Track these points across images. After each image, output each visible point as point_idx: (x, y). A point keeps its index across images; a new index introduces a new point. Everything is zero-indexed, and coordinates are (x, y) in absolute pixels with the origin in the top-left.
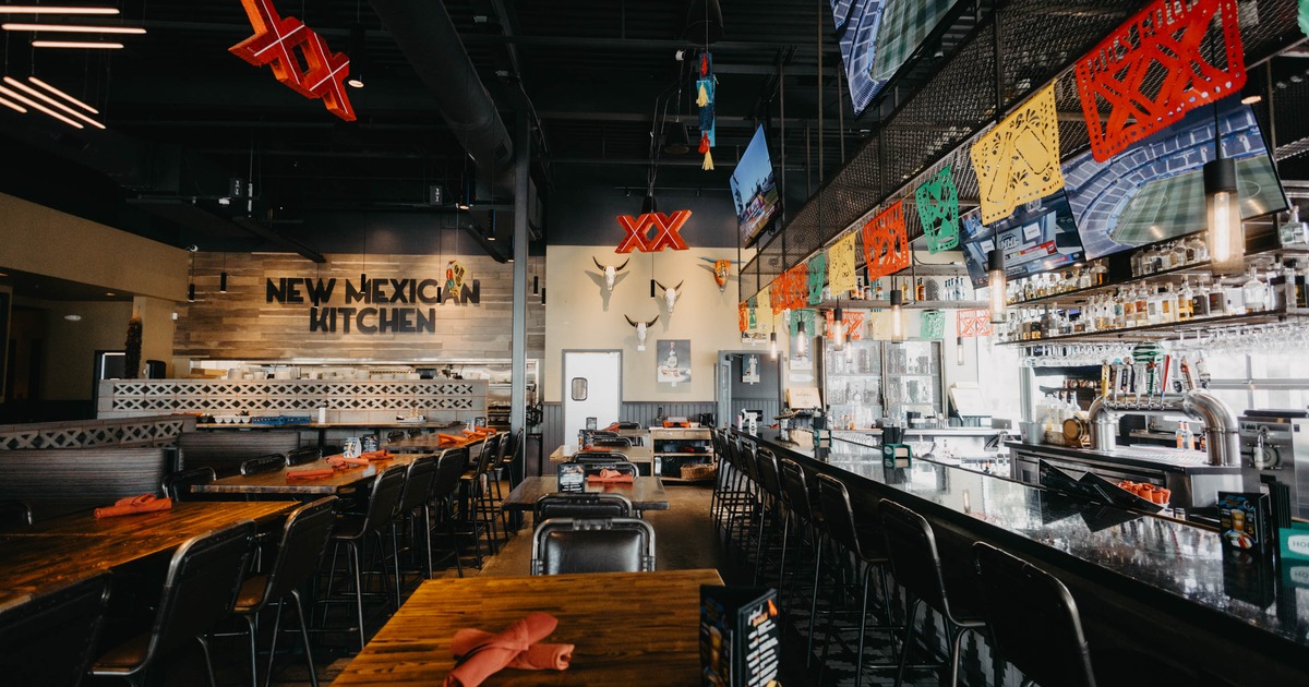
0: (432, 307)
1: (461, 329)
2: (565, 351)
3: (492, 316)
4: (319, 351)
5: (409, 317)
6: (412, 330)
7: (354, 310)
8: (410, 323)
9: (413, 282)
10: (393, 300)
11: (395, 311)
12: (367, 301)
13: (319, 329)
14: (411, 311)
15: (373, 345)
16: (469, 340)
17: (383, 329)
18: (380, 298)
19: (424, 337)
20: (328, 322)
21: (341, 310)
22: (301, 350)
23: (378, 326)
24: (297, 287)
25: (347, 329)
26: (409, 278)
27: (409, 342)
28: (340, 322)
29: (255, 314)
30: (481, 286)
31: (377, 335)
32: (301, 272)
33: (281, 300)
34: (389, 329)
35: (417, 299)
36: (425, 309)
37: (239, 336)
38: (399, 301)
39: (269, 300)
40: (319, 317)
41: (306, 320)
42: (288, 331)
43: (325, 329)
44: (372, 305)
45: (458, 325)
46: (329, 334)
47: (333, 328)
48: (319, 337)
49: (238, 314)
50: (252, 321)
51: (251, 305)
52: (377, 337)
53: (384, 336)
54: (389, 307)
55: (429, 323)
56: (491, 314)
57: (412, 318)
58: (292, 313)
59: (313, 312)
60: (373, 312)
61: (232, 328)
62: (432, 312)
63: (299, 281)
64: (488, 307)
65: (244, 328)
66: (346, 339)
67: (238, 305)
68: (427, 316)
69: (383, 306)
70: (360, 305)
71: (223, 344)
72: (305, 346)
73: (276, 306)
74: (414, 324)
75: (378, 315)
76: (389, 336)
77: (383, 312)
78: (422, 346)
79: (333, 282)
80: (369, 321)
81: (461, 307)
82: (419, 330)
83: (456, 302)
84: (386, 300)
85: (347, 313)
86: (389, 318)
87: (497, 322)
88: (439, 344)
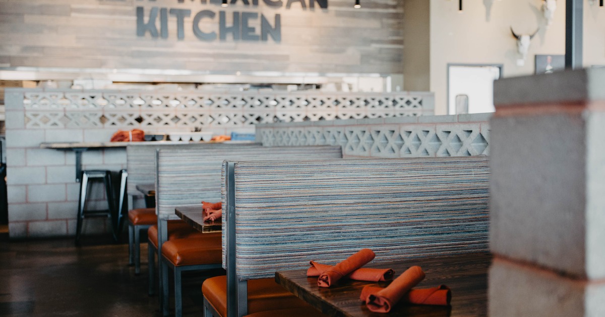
0: (279, 11)
1: (309, 38)
2: (449, 65)
3: (341, 25)
4: (150, 61)
5: (252, 23)
6: (255, 38)
7: (187, 12)
8: (253, 29)
11: (236, 15)
12: (204, 1)
13: (148, 34)
14: (254, 15)
15: (214, 56)
16: (317, 51)
17: (222, 37)
19: (268, 47)
20: (158, 24)
21: (173, 11)
22: (127, 60)
23: (217, 32)
25: (180, 35)
27: (253, 53)
28: (172, 25)
29: (66, 12)
31: (217, 43)
34: (229, 37)
36: (270, 13)
37: (47, 40)
40: (146, 19)
41: (131, 22)
42: (109, 35)
43: (155, 35)
44: (209, 7)
45: (307, 34)
46: (160, 41)
47: (164, 33)
48: (148, 44)
49: (42, 10)
50: (62, 20)
52: (217, 46)
53: (224, 44)
55: (272, 31)
56: (341, 23)
57: (256, 24)
58: (113, 12)
59: (140, 11)
60: (211, 14)
62: (278, 17)
64: (339, 14)
65: (52, 29)
66: (181, 47)
68: (272, 22)
69: (222, 8)
70: (195, 6)
71: (26, 49)
72: (133, 55)
74: (258, 31)
75: (217, 18)
76: (230, 45)
77: (222, 14)
78: (268, 57)
80: (207, 25)
81: (308, 13)
82: (264, 37)
83: (304, 6)
85: (180, 15)
86: (229, 23)
87: (347, 31)
88: (286, 57)
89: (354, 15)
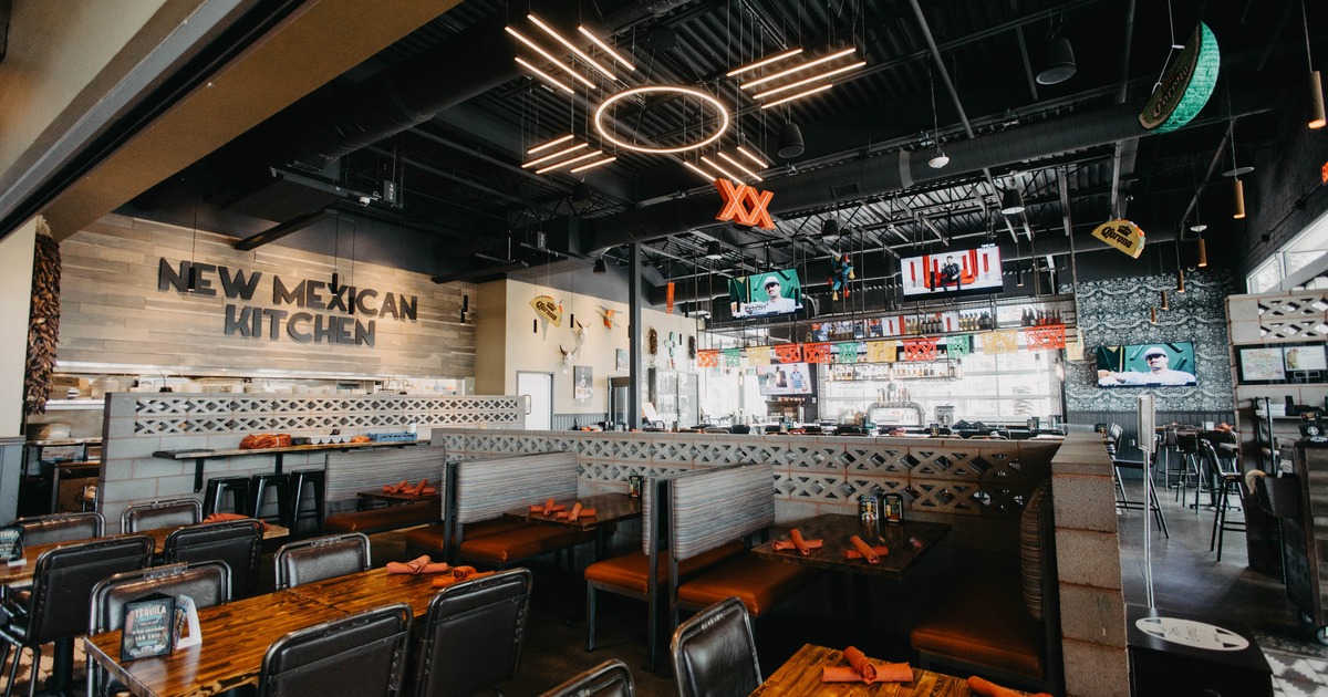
0: (373, 319)
1: (399, 344)
2: (519, 372)
3: (427, 334)
4: (238, 359)
5: (347, 328)
6: (350, 342)
7: (285, 314)
8: (349, 333)
9: (353, 290)
10: (331, 307)
11: (332, 319)
12: (300, 304)
13: (238, 333)
14: (350, 321)
15: (308, 356)
16: (405, 355)
17: (318, 339)
18: (314, 301)
19: (362, 351)
20: (250, 323)
21: (266, 312)
22: (211, 357)
23: (313, 334)
24: (205, 275)
25: (274, 334)
26: (350, 285)
27: (347, 355)
28: (266, 324)
29: (141, 304)
30: (418, 303)
31: (312, 344)
32: (211, 257)
33: (181, 289)
34: (325, 339)
35: (357, 309)
36: (365, 320)
37: (110, 332)
38: (337, 308)
39: (162, 285)
40: (237, 318)
41: (219, 319)
42: (191, 331)
43: (244, 333)
44: (306, 310)
45: (397, 341)
46: (251, 340)
47: (256, 332)
48: (236, 342)
49: (106, 300)
50: (132, 313)
51: (130, 292)
52: (311, 347)
53: (319, 346)
54: (326, 314)
55: (364, 336)
56: (427, 332)
57: (350, 328)
58: (199, 308)
59: (230, 310)
60: (308, 317)
61: (100, 321)
62: (372, 324)
63: (211, 268)
64: (425, 325)
65: (117, 321)
66: (273, 346)
67: (110, 289)
68: (366, 329)
69: (319, 313)
70: (292, 308)
72: (219, 352)
73: (172, 294)
74: (353, 336)
75: (313, 322)
76: (324, 346)
77: (319, 318)
78: (360, 360)
79: (256, 278)
80: (303, 327)
81: (399, 322)
82: (358, 341)
83: (395, 316)
84: (322, 306)
85: (275, 317)
86: (325, 325)
87: (431, 340)
88: (378, 360)
89: (438, 327)
